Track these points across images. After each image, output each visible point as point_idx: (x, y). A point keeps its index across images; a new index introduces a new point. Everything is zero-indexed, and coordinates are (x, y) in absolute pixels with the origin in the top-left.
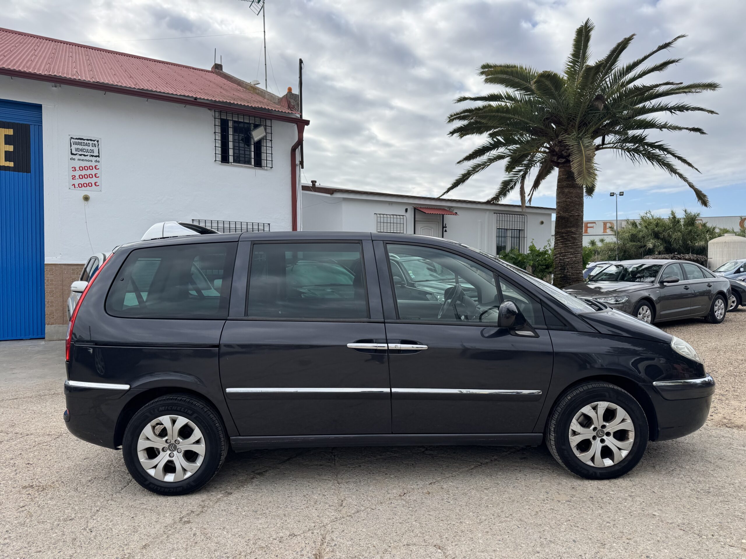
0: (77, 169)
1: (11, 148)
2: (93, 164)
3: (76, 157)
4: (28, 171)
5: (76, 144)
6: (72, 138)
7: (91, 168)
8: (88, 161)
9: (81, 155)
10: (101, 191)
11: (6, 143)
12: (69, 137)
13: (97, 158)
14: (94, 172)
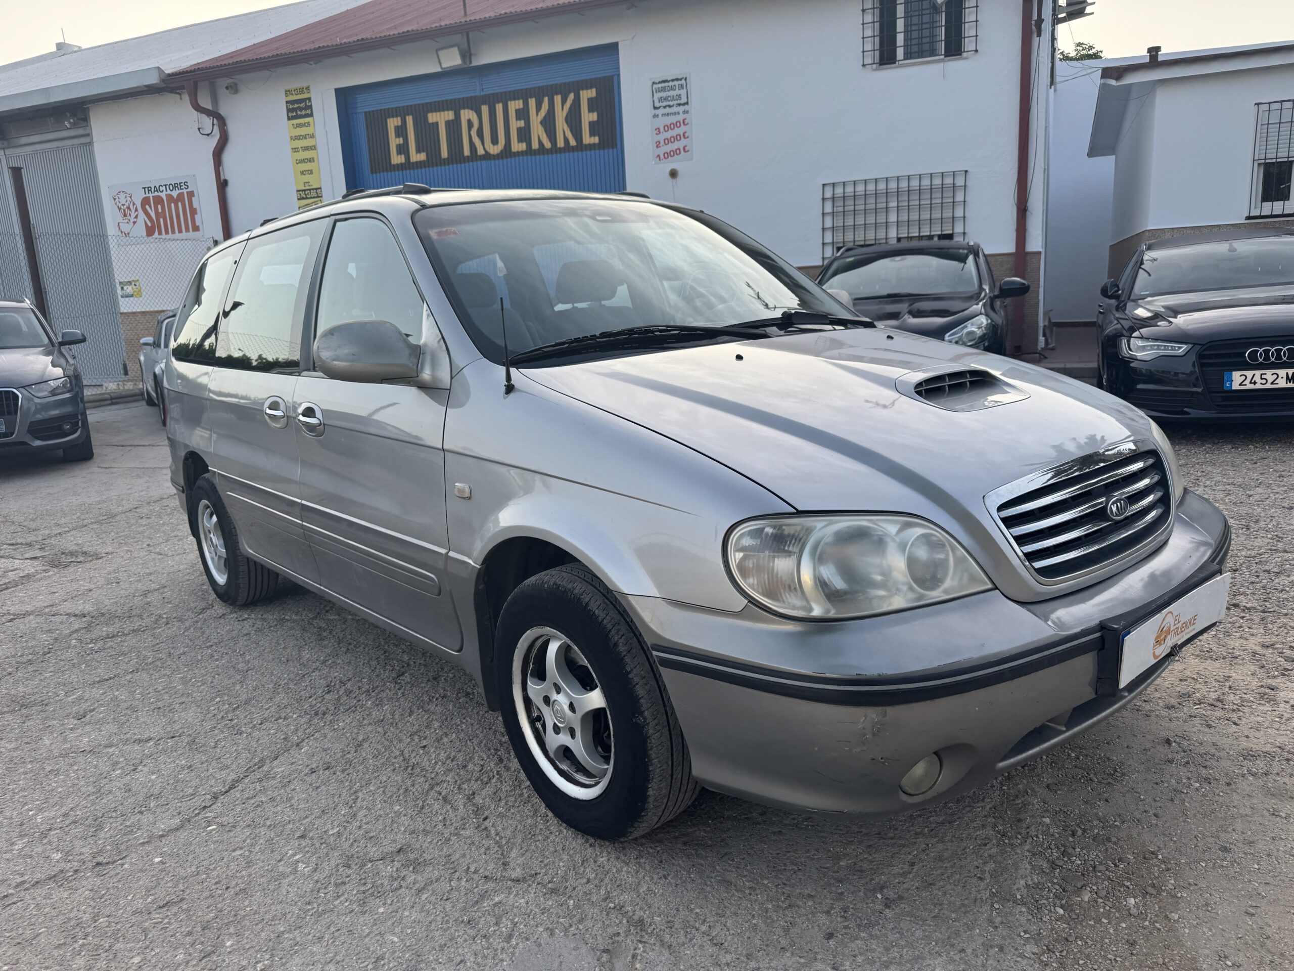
0: (662, 130)
1: (594, 117)
2: (680, 118)
3: (660, 112)
4: (614, 145)
5: (660, 90)
6: (654, 83)
7: (678, 124)
8: (674, 114)
9: (665, 107)
10: (692, 159)
11: (589, 111)
12: (651, 83)
13: (686, 107)
14: (680, 131)
